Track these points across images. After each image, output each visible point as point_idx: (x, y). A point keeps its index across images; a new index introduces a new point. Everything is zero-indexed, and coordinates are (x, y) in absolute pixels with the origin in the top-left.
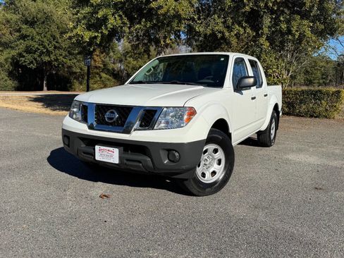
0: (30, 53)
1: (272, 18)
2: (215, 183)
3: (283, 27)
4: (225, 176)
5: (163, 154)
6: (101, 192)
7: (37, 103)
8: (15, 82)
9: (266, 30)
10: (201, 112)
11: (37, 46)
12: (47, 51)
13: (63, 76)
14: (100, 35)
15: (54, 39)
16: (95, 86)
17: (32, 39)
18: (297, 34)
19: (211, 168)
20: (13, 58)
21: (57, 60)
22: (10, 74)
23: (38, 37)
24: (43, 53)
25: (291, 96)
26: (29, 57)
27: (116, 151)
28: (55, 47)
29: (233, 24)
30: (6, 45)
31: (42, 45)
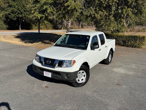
0: (13, 13)
1: (116, 7)
2: (83, 83)
3: (120, 12)
4: (86, 80)
5: (65, 75)
6: (45, 85)
7: (18, 39)
8: (7, 26)
10: (78, 61)
11: (16, 10)
12: (21, 12)
13: (28, 22)
14: (44, 16)
15: (24, 7)
16: (42, 27)
17: (14, 7)
18: (126, 14)
19: (81, 78)
20: (6, 15)
21: (25, 16)
22: (5, 22)
23: (17, 6)
24: (19, 13)
26: (13, 15)
27: (50, 74)
28: (24, 11)
29: (99, 11)
30: (3, 9)
31: (19, 10)
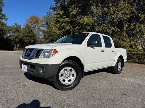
1: (128, 25)
9: (125, 29)
10: (60, 52)
19: (69, 78)
25: (139, 55)
27: (26, 67)
